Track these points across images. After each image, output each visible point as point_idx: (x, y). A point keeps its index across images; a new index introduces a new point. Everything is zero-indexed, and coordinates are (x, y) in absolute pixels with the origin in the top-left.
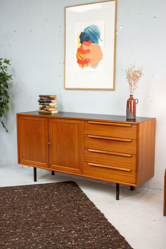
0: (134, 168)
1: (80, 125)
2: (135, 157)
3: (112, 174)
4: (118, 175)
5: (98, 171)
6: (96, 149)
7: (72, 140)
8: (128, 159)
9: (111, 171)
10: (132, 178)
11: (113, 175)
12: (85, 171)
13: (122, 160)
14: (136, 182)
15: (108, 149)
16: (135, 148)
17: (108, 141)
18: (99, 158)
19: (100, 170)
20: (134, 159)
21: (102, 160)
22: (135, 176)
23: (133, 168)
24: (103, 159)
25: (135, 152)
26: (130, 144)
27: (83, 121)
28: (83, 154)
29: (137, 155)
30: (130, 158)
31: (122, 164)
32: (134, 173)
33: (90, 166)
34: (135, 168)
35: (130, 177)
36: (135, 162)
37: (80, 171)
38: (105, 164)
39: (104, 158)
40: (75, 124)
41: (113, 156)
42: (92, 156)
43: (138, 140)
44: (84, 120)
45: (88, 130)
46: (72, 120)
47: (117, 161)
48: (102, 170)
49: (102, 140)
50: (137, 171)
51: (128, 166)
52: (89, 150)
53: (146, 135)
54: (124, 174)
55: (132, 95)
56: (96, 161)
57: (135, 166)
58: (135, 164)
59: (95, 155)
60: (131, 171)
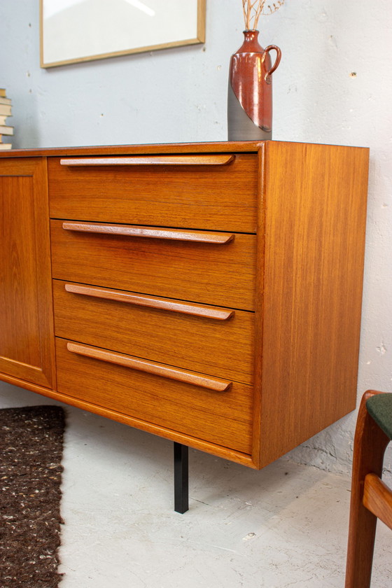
0: (242, 379)
1: (34, 182)
2: (248, 325)
3: (155, 397)
4: (176, 404)
5: (103, 378)
6: (94, 282)
7: (15, 246)
8: (218, 334)
9: (149, 386)
10: (235, 425)
11: (156, 403)
12: (60, 375)
13: (192, 334)
14: (251, 446)
15: (138, 284)
16: (247, 276)
17: (137, 245)
18: (104, 324)
19: (111, 376)
20: (242, 334)
21: (115, 334)
22: (247, 418)
23: (241, 377)
24: (117, 327)
25: (249, 295)
26: (225, 256)
27: (45, 162)
28: (51, 307)
29: (256, 312)
30: (225, 329)
31: (191, 354)
32: (243, 399)
33: (76, 357)
34: (248, 379)
35: (225, 416)
36: (247, 351)
37: (43, 376)
38: (126, 349)
39: (123, 324)
40: (21, 179)
41: (155, 318)
42: (81, 314)
43: (260, 234)
44: (48, 157)
45: (63, 197)
46: (10, 163)
47: (170, 339)
48: (118, 377)
49: (114, 243)
50: (255, 391)
51: (216, 365)
52: (70, 288)
53: (311, 219)
54: (199, 402)
55: (251, 28)
56: (96, 336)
57: (246, 367)
58: (249, 358)
59: (91, 308)
60: (228, 389)
